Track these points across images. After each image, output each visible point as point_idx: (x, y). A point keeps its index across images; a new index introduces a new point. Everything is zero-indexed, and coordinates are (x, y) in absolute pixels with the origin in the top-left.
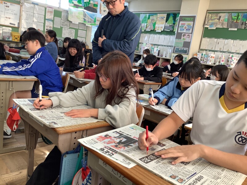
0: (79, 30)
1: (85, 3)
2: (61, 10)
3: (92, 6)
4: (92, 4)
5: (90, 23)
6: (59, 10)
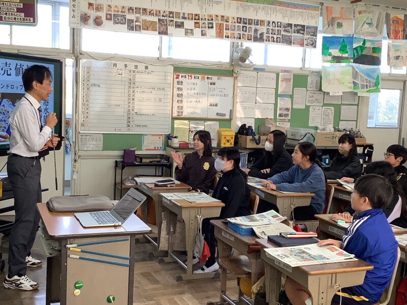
0: (343, 107)
1: (356, 49)
2: (307, 73)
3: (370, 53)
4: (370, 48)
5: (367, 88)
6: (303, 73)
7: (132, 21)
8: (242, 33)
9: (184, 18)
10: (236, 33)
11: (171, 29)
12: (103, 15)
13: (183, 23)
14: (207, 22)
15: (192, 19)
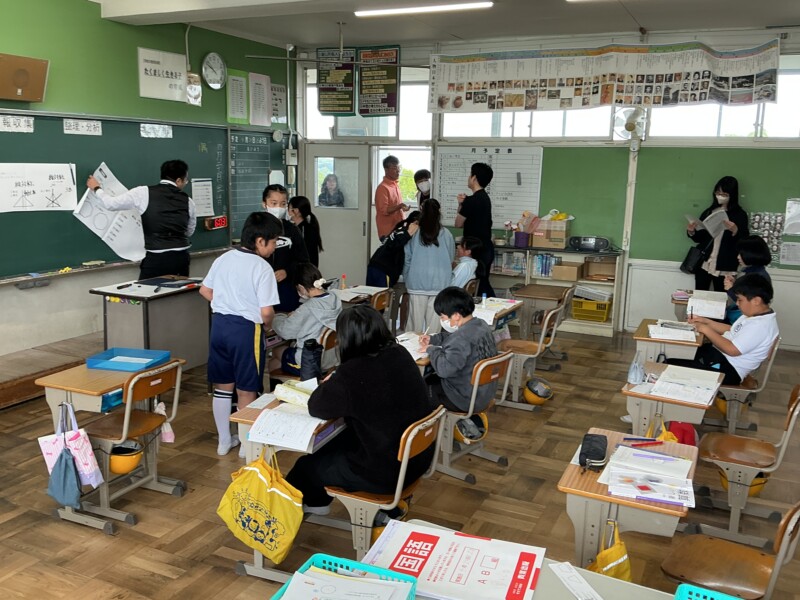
7: (494, 97)
8: (643, 95)
9: (561, 85)
10: (634, 96)
11: (541, 101)
12: (463, 94)
13: (559, 91)
14: (592, 86)
15: (572, 85)
